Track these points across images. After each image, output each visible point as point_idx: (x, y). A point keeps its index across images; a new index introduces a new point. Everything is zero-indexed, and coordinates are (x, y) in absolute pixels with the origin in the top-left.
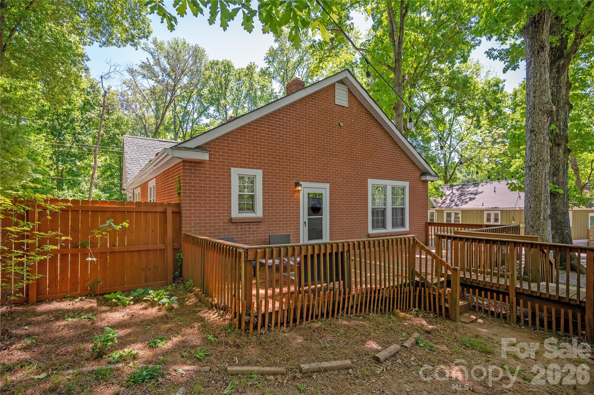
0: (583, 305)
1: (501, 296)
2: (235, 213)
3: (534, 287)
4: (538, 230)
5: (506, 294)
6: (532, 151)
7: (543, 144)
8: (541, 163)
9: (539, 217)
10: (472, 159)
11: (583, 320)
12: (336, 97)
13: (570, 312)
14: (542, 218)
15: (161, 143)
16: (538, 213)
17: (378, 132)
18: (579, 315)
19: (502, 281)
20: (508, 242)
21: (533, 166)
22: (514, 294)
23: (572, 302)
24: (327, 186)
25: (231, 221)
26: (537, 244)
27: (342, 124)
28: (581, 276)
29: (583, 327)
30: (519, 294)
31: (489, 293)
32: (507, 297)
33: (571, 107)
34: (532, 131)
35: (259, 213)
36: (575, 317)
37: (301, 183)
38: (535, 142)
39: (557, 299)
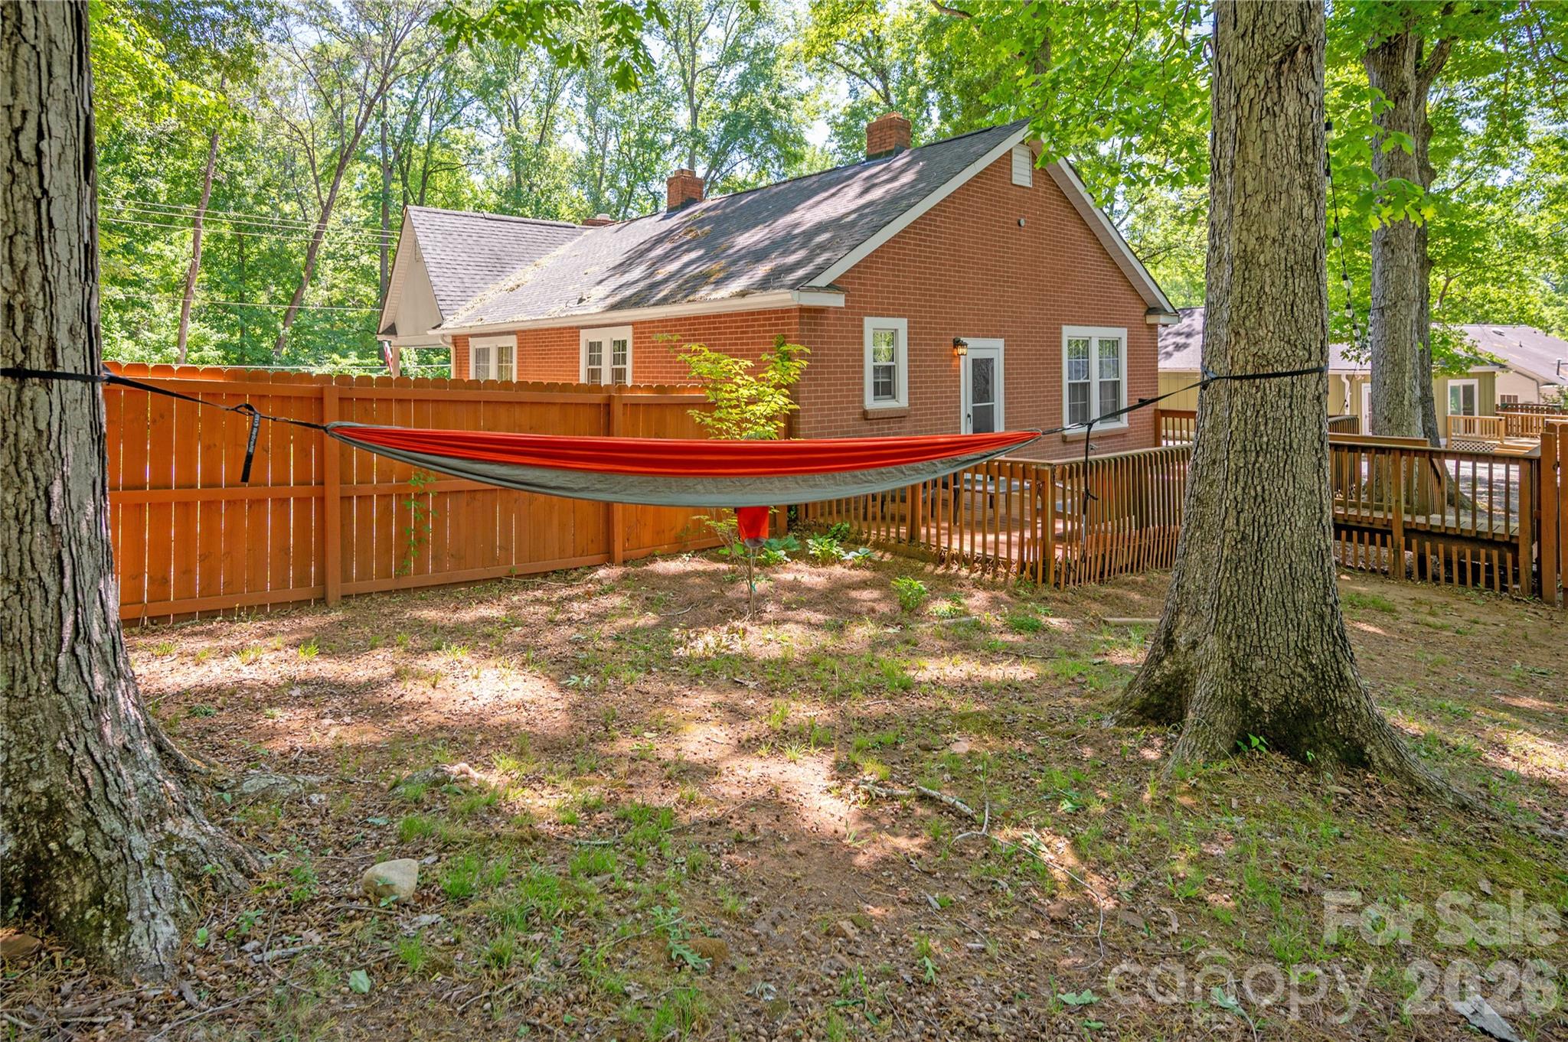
0: (1514, 541)
1: (1378, 536)
2: (871, 403)
3: (1435, 519)
4: (1399, 426)
5: (1385, 532)
6: (1387, 280)
7: (1407, 268)
8: (1404, 303)
9: (1402, 402)
10: (1169, 249)
11: (1516, 563)
12: (1014, 170)
13: (1495, 553)
14: (1406, 403)
15: (491, 223)
16: (1400, 395)
17: (1075, 231)
18: (1509, 556)
19: (1379, 515)
20: (1390, 449)
21: (1389, 307)
22: (1401, 532)
23: (1497, 539)
24: (1000, 343)
25: (865, 415)
26: (1424, 451)
27: (1023, 223)
28: (1462, 512)
29: (1516, 578)
30: (1410, 532)
31: (1355, 533)
32: (1389, 537)
33: (1433, 175)
34: (1386, 244)
35: (902, 401)
36: (1502, 560)
37: (964, 339)
38: (1391, 263)
39: (1473, 534)
